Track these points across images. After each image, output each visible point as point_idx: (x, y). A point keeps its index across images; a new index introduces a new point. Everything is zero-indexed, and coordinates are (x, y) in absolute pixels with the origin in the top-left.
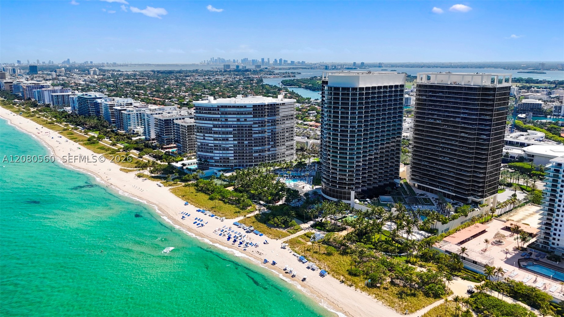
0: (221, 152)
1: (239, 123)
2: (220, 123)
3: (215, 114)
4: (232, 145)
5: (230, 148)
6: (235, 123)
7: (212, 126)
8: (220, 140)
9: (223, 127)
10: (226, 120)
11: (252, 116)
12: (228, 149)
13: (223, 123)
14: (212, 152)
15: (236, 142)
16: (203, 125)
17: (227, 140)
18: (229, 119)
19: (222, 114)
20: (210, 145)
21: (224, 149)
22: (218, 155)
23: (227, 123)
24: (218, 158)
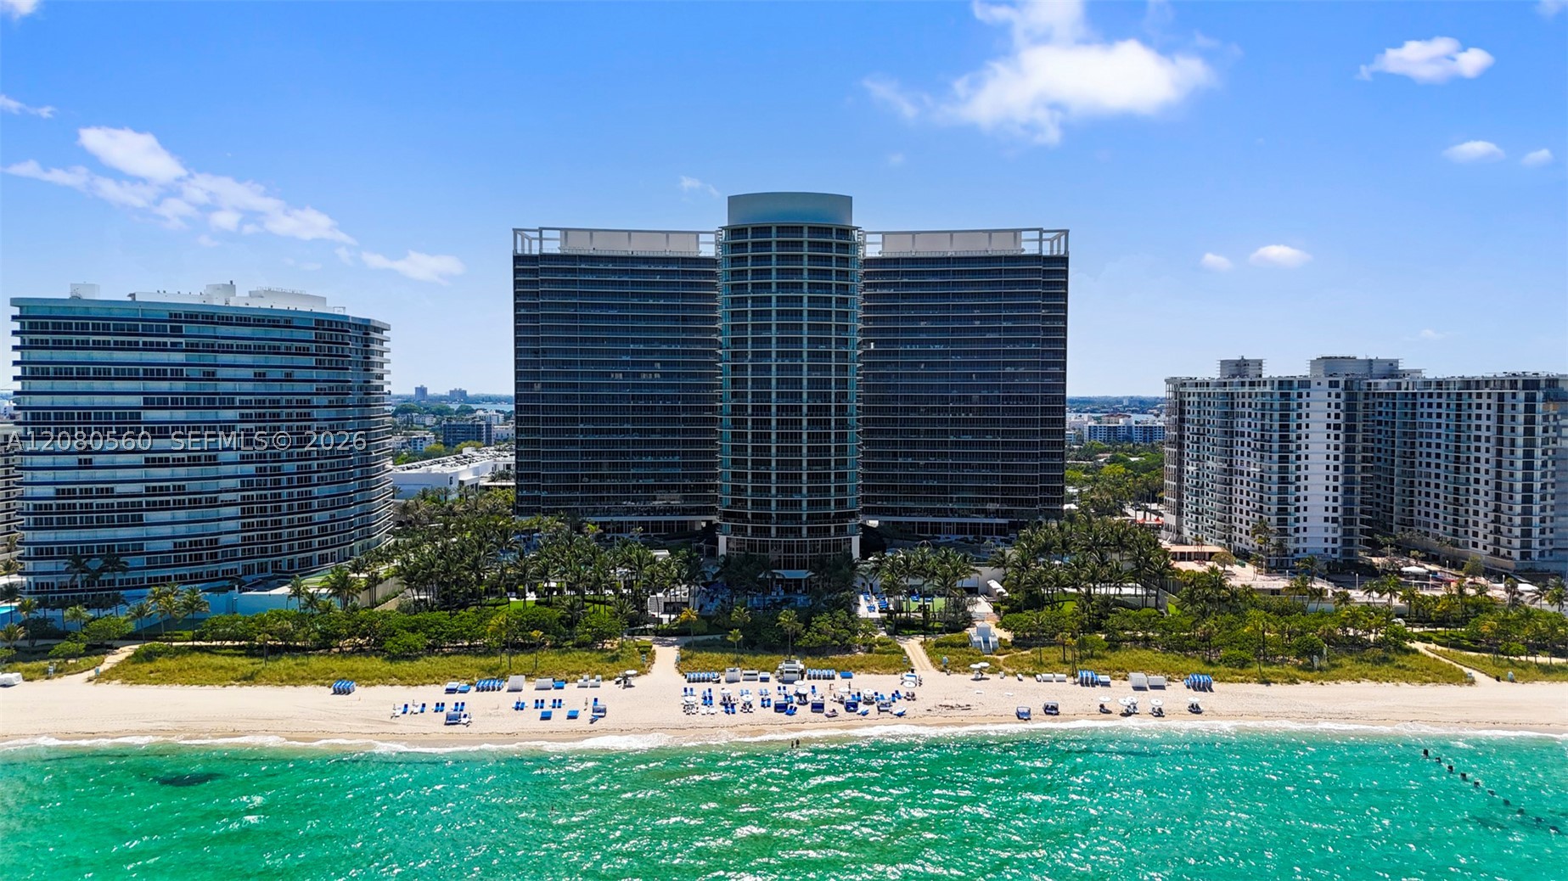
0: (181, 515)
1: (261, 387)
2: (180, 386)
3: (162, 348)
4: (235, 483)
5: (223, 497)
6: (248, 387)
7: (138, 400)
8: (179, 463)
9: (192, 405)
10: (210, 377)
11: (312, 361)
12: (213, 503)
13: (195, 386)
14: (138, 522)
15: (250, 469)
16: (99, 400)
17: (212, 461)
18: (222, 373)
19: (192, 348)
20: (119, 488)
21: (195, 505)
22: (166, 530)
23: (209, 387)
24: (168, 545)
